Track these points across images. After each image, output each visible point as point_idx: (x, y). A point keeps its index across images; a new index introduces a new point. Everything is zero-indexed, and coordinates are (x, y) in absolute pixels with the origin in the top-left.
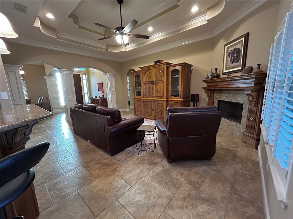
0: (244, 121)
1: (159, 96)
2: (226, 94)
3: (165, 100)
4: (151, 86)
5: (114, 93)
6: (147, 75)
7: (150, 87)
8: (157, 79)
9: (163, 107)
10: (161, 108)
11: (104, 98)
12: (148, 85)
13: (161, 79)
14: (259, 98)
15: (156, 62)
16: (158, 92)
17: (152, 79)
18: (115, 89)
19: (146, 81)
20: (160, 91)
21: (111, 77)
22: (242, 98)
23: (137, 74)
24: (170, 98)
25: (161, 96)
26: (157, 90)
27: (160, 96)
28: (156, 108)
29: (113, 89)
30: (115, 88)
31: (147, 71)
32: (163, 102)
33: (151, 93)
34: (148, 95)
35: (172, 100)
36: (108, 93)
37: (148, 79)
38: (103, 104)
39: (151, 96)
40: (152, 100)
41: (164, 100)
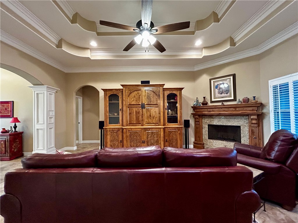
0: (245, 141)
1: (153, 123)
2: (219, 119)
3: (162, 128)
4: (141, 111)
5: (53, 120)
6: (134, 96)
7: (139, 111)
8: (151, 102)
9: (160, 137)
10: (156, 139)
11: (15, 131)
12: (134, 110)
13: (155, 102)
14: (259, 121)
15: (142, 82)
16: (152, 118)
17: (142, 102)
18: (54, 114)
19: (132, 104)
20: (155, 117)
21: (50, 93)
22: (238, 122)
23: (112, 93)
24: (167, 124)
25: (157, 122)
26: (150, 116)
27: (155, 122)
28: (149, 139)
29: (51, 114)
30: (54, 112)
31: (134, 91)
32: (160, 130)
33: (139, 119)
34: (135, 122)
35: (169, 128)
36: (38, 122)
37: (135, 101)
38: (14, 144)
39: (140, 124)
40: (141, 128)
41: (160, 128)
